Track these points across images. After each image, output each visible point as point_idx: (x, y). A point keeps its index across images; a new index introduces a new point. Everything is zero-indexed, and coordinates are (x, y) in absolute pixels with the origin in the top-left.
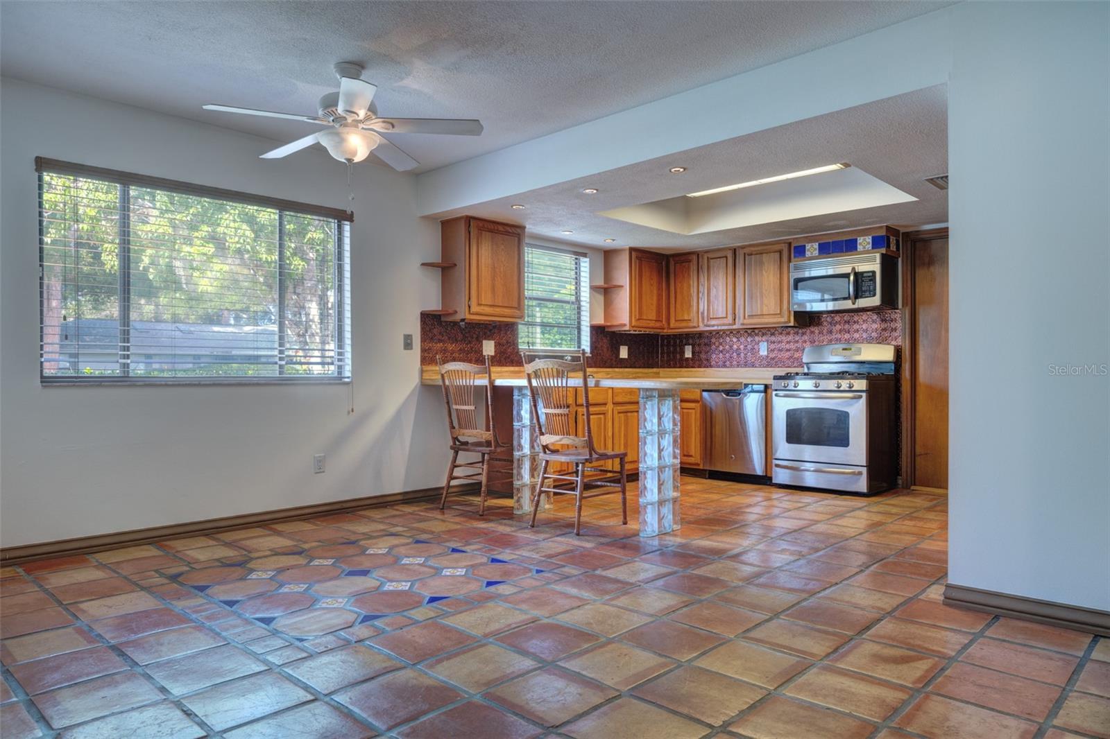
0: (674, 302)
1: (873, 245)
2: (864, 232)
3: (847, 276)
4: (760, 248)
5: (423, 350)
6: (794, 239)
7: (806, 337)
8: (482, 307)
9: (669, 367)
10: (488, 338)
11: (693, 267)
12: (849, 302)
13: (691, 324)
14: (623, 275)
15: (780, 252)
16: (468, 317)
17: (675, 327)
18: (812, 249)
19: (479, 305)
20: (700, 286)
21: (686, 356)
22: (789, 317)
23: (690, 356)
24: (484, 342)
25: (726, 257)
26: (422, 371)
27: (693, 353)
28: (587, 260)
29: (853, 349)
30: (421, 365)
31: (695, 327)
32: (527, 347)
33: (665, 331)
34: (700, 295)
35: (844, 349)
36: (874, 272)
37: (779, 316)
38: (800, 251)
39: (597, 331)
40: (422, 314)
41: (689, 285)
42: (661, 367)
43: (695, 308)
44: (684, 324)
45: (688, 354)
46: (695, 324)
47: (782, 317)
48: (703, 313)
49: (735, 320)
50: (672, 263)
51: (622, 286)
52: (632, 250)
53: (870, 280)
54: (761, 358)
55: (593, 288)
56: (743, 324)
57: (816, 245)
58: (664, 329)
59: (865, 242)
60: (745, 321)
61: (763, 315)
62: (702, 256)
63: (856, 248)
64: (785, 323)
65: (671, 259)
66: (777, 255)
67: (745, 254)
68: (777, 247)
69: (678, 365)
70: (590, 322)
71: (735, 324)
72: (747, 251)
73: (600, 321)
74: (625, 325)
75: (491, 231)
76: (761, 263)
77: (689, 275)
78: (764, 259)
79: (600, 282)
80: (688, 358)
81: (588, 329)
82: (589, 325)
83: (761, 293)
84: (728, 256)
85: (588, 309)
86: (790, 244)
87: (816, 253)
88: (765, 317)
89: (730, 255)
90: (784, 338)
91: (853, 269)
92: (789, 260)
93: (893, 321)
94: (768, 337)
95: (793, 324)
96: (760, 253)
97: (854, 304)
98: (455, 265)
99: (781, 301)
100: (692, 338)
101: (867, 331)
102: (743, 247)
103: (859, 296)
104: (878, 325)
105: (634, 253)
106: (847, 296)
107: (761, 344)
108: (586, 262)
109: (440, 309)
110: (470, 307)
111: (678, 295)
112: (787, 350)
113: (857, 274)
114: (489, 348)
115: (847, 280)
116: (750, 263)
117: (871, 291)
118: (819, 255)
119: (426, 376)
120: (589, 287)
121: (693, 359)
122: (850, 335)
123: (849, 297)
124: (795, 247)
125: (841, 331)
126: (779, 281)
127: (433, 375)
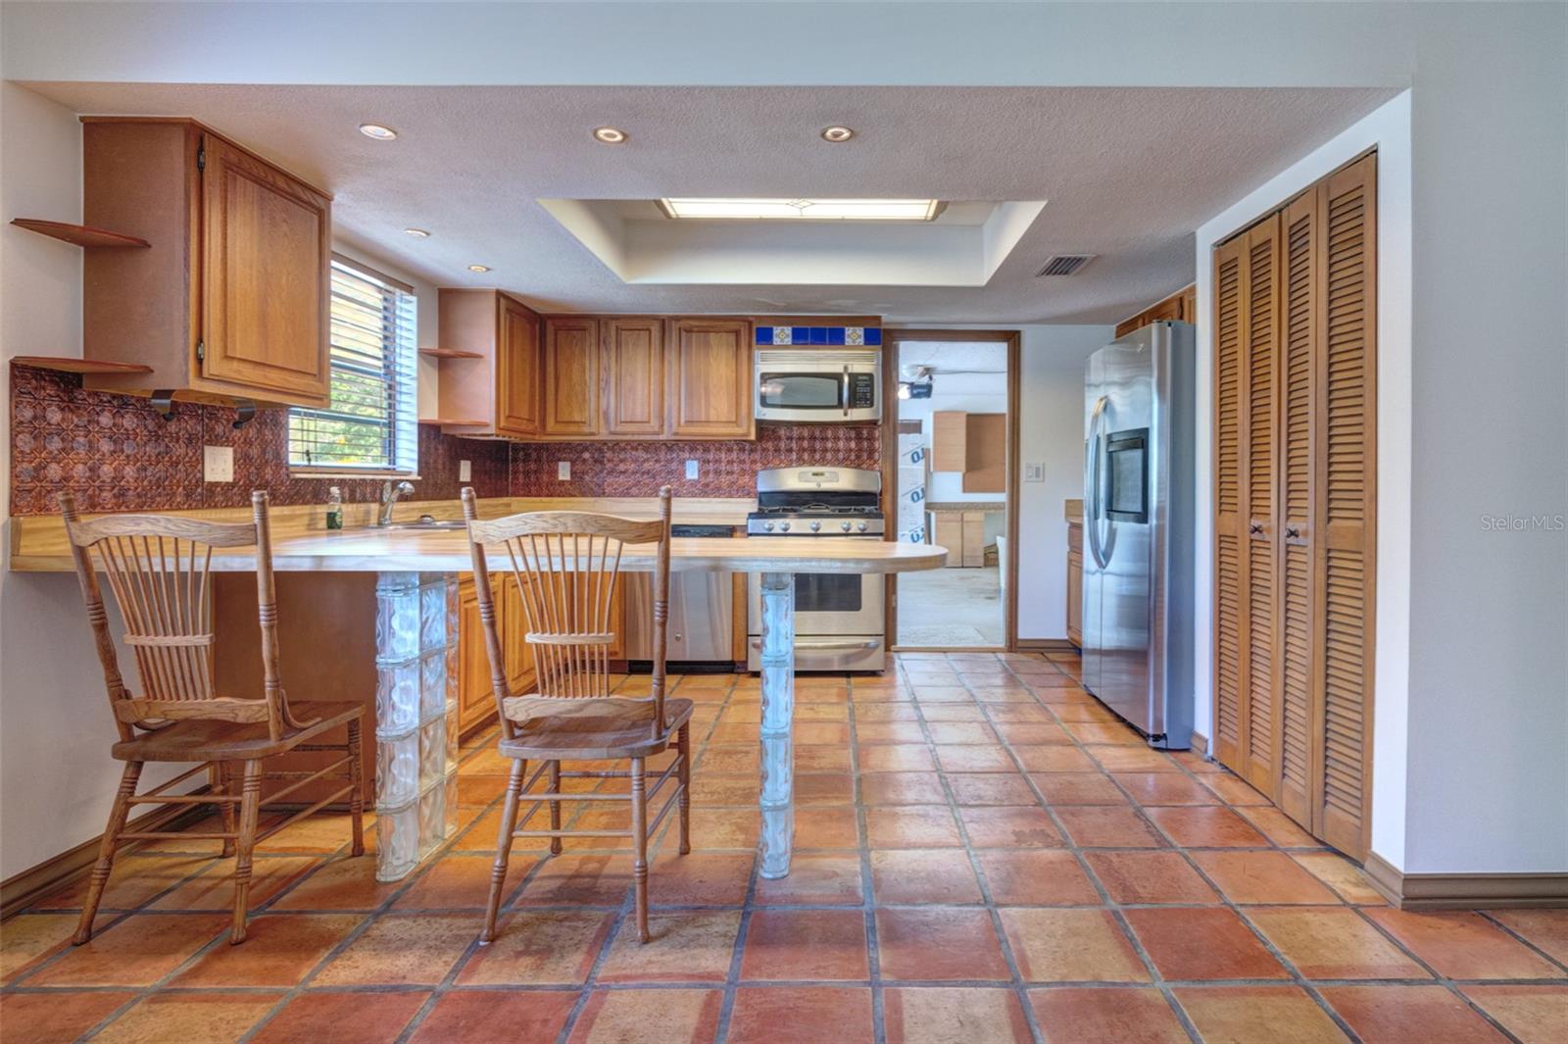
0: (553, 392)
1: (865, 339)
3: (838, 377)
4: (705, 324)
6: (756, 317)
7: (757, 456)
8: (235, 365)
9: (528, 494)
10: (216, 441)
11: (591, 339)
12: (841, 411)
13: (586, 429)
14: (482, 337)
15: (737, 333)
16: (195, 384)
17: (554, 433)
18: (782, 334)
19: (227, 358)
20: (602, 372)
21: (561, 478)
22: (749, 427)
23: (568, 478)
24: (208, 450)
25: (649, 330)
26: (16, 533)
27: (573, 473)
28: (414, 299)
29: (827, 474)
30: (12, 514)
31: (592, 434)
32: (306, 463)
33: (537, 437)
34: (602, 384)
35: (815, 474)
36: (870, 376)
37: (734, 425)
39: (429, 432)
40: (14, 365)
41: (583, 366)
42: (512, 495)
43: (593, 405)
44: (573, 428)
45: (564, 472)
46: (593, 430)
47: (738, 426)
48: (606, 413)
49: (662, 426)
50: (550, 329)
51: (479, 357)
52: (500, 295)
53: (867, 386)
54: (693, 483)
55: (423, 354)
56: (677, 434)
57: (788, 330)
58: (534, 434)
59: (854, 334)
60: (681, 430)
61: (710, 422)
62: (606, 324)
63: (843, 341)
64: (744, 435)
65: (549, 323)
66: (732, 337)
67: (680, 329)
68: (733, 325)
69: (546, 491)
70: (419, 415)
71: (662, 433)
72: (683, 323)
73: (432, 415)
74: (486, 425)
75: (257, 181)
76: (707, 345)
77: (583, 351)
78: (712, 342)
79: (433, 345)
80: (563, 482)
81: (415, 429)
82: (415, 419)
83: (707, 389)
84: (653, 328)
85: (415, 392)
86: (750, 323)
87: (788, 341)
88: (712, 425)
89: (655, 329)
90: (723, 456)
91: (846, 368)
92: (750, 346)
93: (871, 439)
94: (699, 454)
95: (753, 437)
96: (706, 331)
97: (846, 414)
98: (146, 245)
99: (738, 404)
100: (571, 450)
101: (839, 450)
102: (677, 319)
103: (853, 404)
104: (853, 445)
105: (502, 301)
106: (836, 403)
107: (688, 463)
108: (410, 302)
109: (81, 357)
110: (200, 361)
111: (563, 382)
112: (728, 473)
113: (850, 375)
114: (220, 465)
115: (836, 382)
116: (689, 344)
117: (867, 400)
118: (793, 344)
119: (30, 547)
120: (415, 349)
121: (571, 483)
122: (817, 456)
123: (840, 405)
124: (758, 329)
125: (804, 450)
126: (734, 375)
127: (56, 540)
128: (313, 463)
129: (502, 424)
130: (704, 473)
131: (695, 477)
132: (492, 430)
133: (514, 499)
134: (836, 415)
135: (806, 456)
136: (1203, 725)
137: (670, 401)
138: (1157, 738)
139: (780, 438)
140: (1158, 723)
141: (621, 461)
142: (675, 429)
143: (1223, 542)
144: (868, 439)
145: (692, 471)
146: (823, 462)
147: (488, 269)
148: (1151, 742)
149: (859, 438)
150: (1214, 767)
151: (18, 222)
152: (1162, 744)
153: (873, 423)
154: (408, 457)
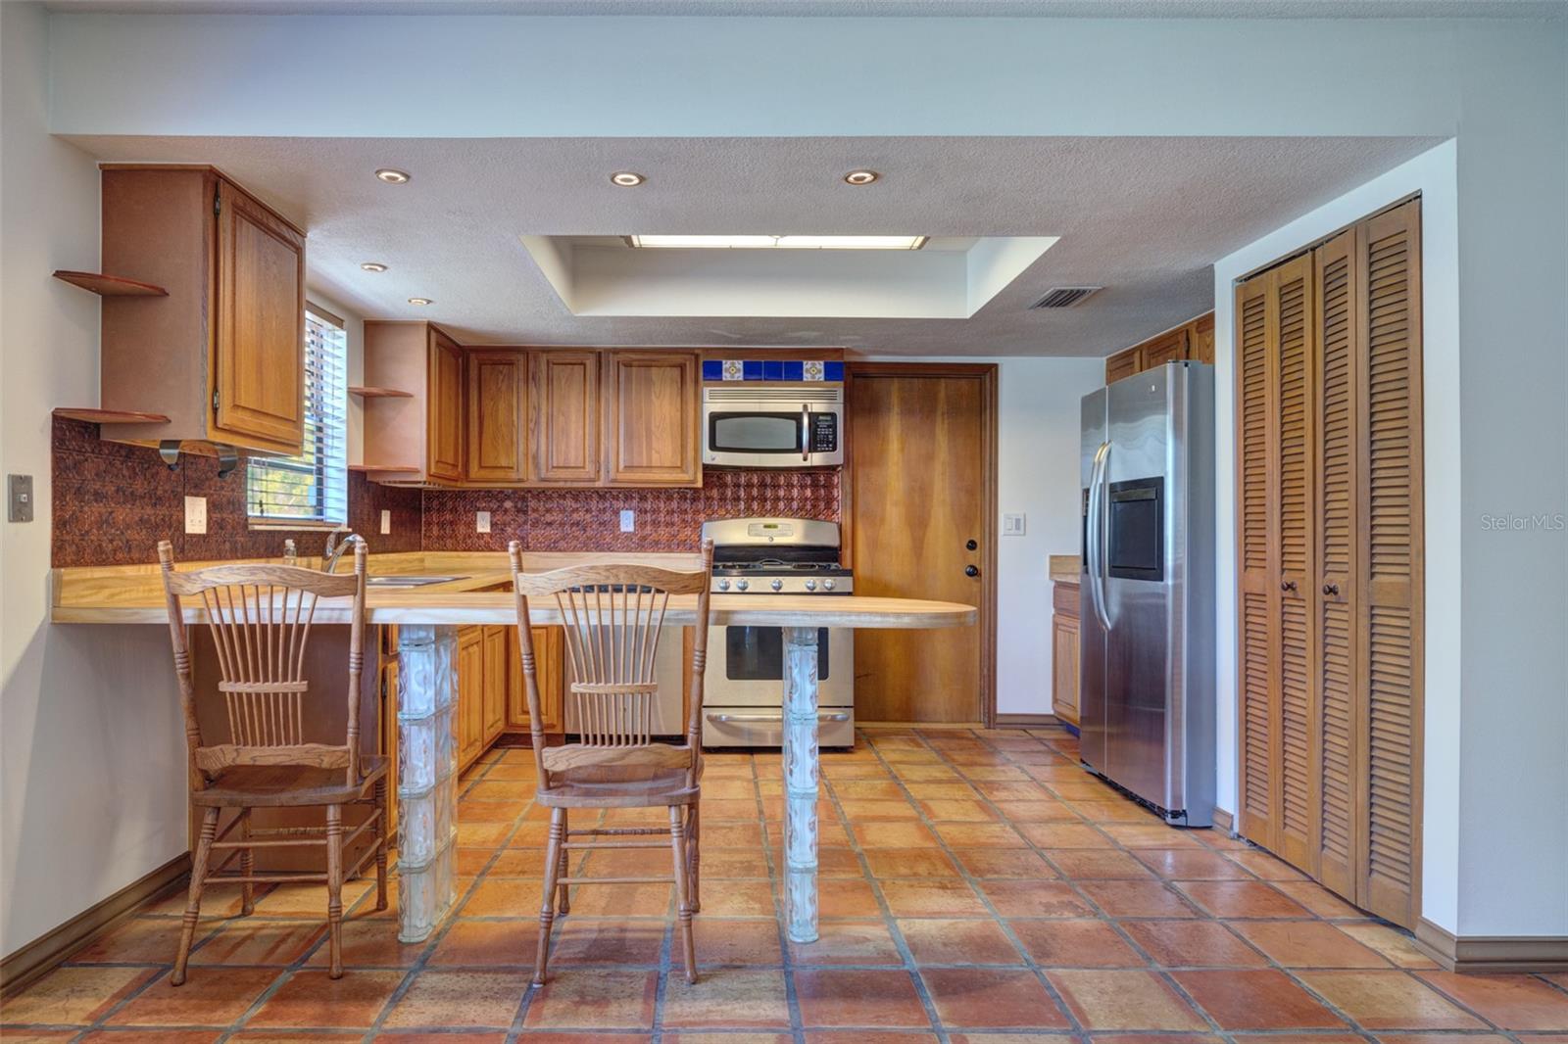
0: (477, 434)
1: (826, 375)
2: (813, 354)
3: (796, 417)
4: (646, 357)
5: (60, 524)
6: (703, 349)
7: (701, 505)
8: (237, 412)
9: (441, 548)
10: (195, 491)
11: (519, 373)
12: (800, 456)
13: (514, 475)
14: (415, 374)
15: (682, 367)
16: (208, 435)
17: (479, 477)
18: (733, 369)
19: (236, 407)
20: (531, 410)
21: (480, 530)
22: (695, 473)
23: (487, 529)
24: (188, 499)
25: (584, 365)
26: (57, 586)
27: (493, 525)
28: (343, 333)
29: (780, 526)
30: (53, 566)
31: (520, 481)
32: (259, 514)
33: (459, 484)
34: (531, 425)
35: (766, 526)
36: (833, 415)
37: (679, 470)
38: (713, 371)
39: (358, 479)
40: (55, 417)
41: (510, 404)
42: (427, 549)
43: (522, 448)
44: (498, 474)
45: (483, 525)
46: (521, 477)
47: (683, 472)
48: (536, 457)
49: (598, 472)
50: (474, 363)
51: (409, 396)
52: (431, 327)
53: (829, 427)
54: (628, 536)
55: (352, 393)
56: (614, 481)
57: (739, 364)
58: (457, 481)
59: (813, 370)
60: (620, 476)
61: (651, 467)
62: (536, 358)
63: (800, 377)
64: (685, 482)
65: (473, 356)
66: (676, 372)
67: (618, 363)
68: (678, 359)
69: (462, 545)
70: (348, 461)
71: (599, 480)
72: (621, 357)
73: (359, 462)
74: (416, 471)
75: (256, 222)
76: (649, 382)
77: (510, 388)
78: (654, 378)
79: (359, 380)
80: (482, 534)
81: (344, 476)
82: (344, 466)
83: (649, 431)
84: (588, 362)
85: (345, 437)
86: (697, 356)
87: (740, 376)
88: (654, 470)
89: (591, 363)
90: (662, 505)
91: (805, 407)
92: (696, 382)
93: (829, 486)
94: (635, 503)
95: (700, 484)
96: (648, 366)
97: (805, 459)
98: (164, 294)
99: (683, 447)
100: (493, 499)
101: (792, 499)
102: (616, 351)
103: (813, 448)
104: (808, 493)
105: (433, 334)
106: (794, 446)
107: (622, 513)
108: (340, 337)
109: (99, 408)
110: (215, 410)
111: (487, 422)
112: (667, 525)
113: (811, 415)
114: (196, 517)
115: (794, 423)
116: (628, 379)
117: (828, 442)
118: (745, 380)
119: (69, 598)
120: (345, 390)
121: (491, 536)
122: (768, 505)
123: (799, 449)
124: (704, 362)
125: (753, 499)
126: (679, 414)
127: (85, 593)
128: (265, 515)
129: (433, 471)
130: (640, 524)
131: (631, 529)
132: (422, 477)
133: (427, 553)
134: (795, 460)
135: (755, 505)
136: (1227, 798)
137: (608, 444)
138: (1175, 814)
139: (725, 485)
140: (1177, 799)
141: (548, 511)
142: (612, 475)
143: (1248, 600)
144: (824, 486)
145: (627, 522)
146: (775, 512)
147: (429, 302)
148: (1169, 819)
149: (815, 486)
150: (1242, 845)
151: (59, 274)
152: (1181, 821)
153: (830, 469)
154: (337, 509)
